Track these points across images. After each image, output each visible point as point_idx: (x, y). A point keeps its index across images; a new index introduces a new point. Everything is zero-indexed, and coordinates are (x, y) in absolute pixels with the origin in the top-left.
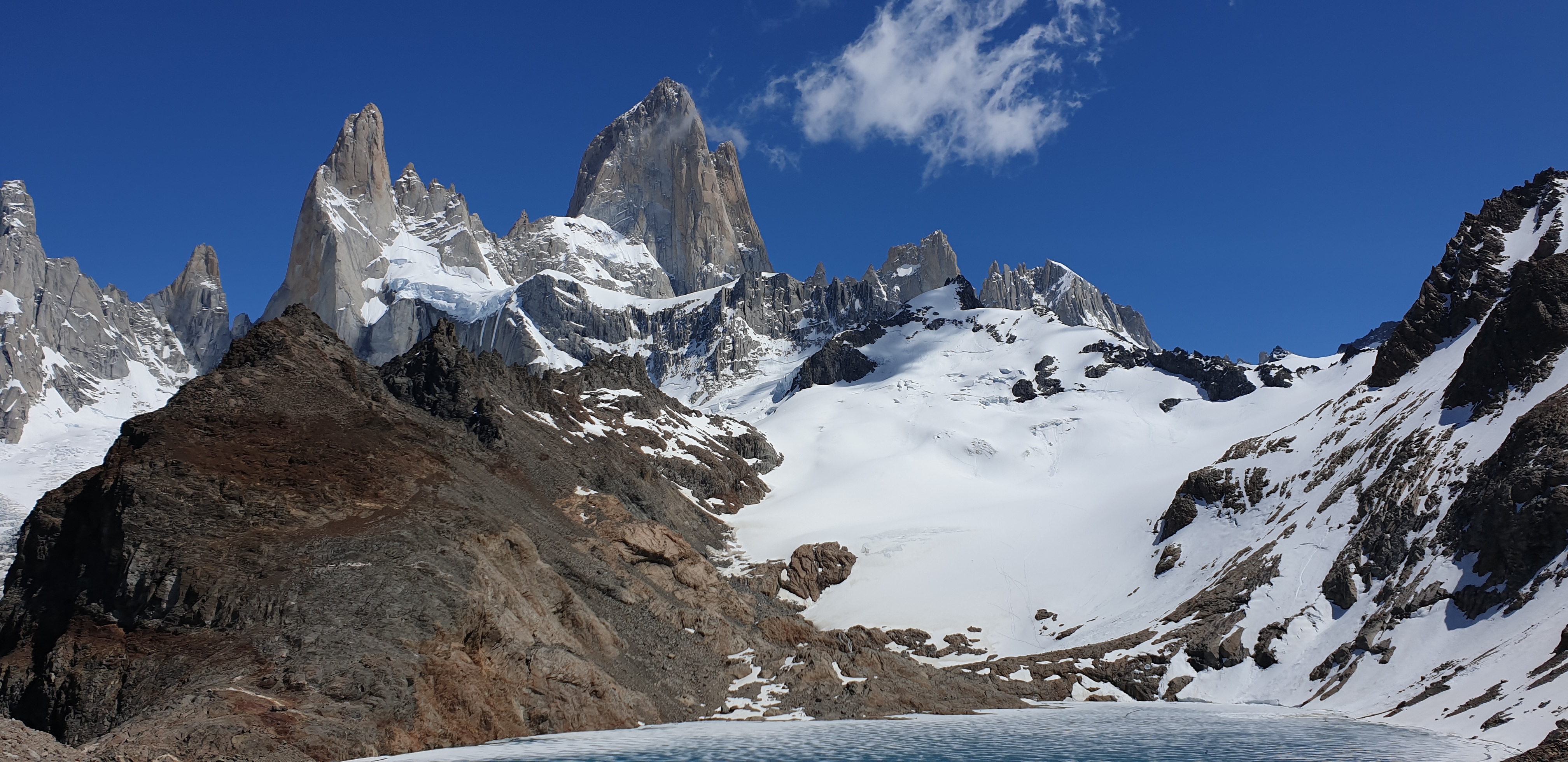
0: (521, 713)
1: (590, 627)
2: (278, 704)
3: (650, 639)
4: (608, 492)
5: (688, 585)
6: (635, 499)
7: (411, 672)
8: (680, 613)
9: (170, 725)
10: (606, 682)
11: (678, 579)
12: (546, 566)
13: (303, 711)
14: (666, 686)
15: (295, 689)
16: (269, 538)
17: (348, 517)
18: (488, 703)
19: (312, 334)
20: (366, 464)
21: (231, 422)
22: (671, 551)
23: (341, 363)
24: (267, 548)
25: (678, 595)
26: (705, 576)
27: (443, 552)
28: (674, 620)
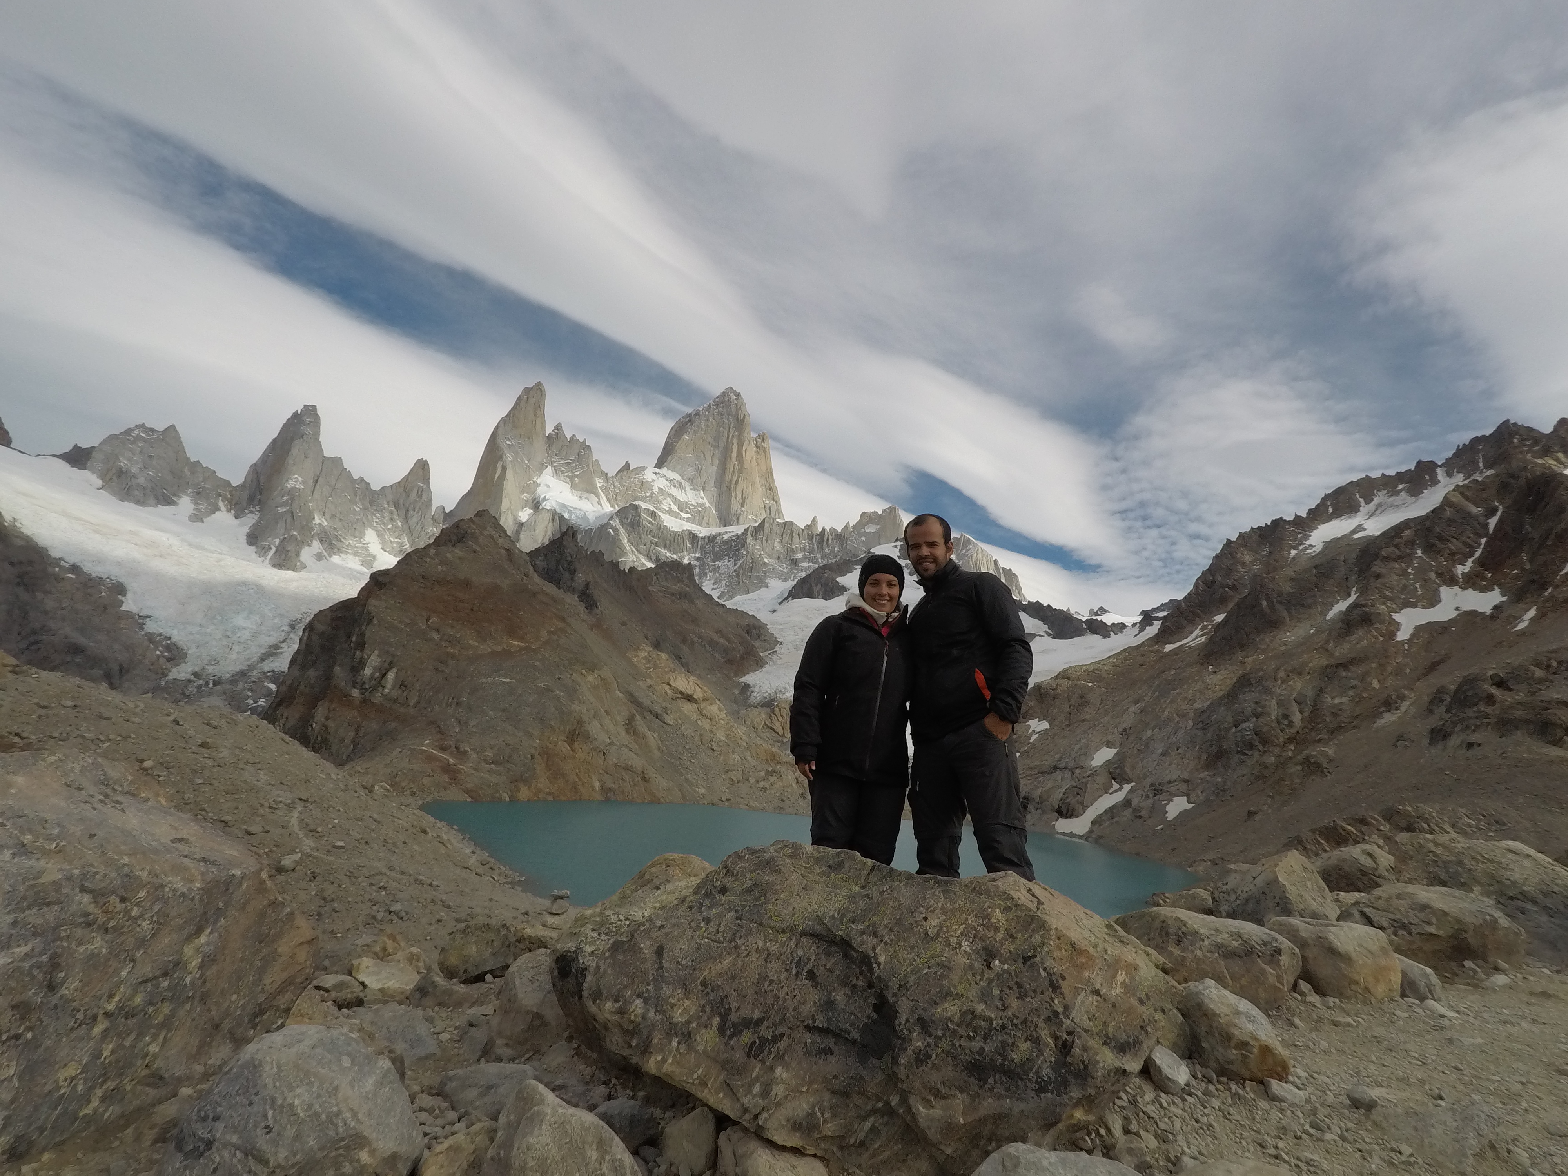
0: (597, 785)
1: (644, 737)
2: (452, 761)
3: (680, 749)
4: (661, 651)
5: (707, 717)
6: (678, 658)
7: (533, 751)
8: (701, 735)
9: (386, 765)
10: (651, 773)
11: (700, 713)
12: (621, 695)
13: (466, 768)
14: (686, 779)
15: (460, 753)
16: (453, 656)
17: (504, 649)
18: (577, 775)
19: (491, 530)
20: (519, 618)
21: (438, 581)
22: (698, 694)
23: (507, 550)
24: (452, 663)
25: (699, 723)
26: (718, 712)
27: (559, 678)
28: (697, 739)
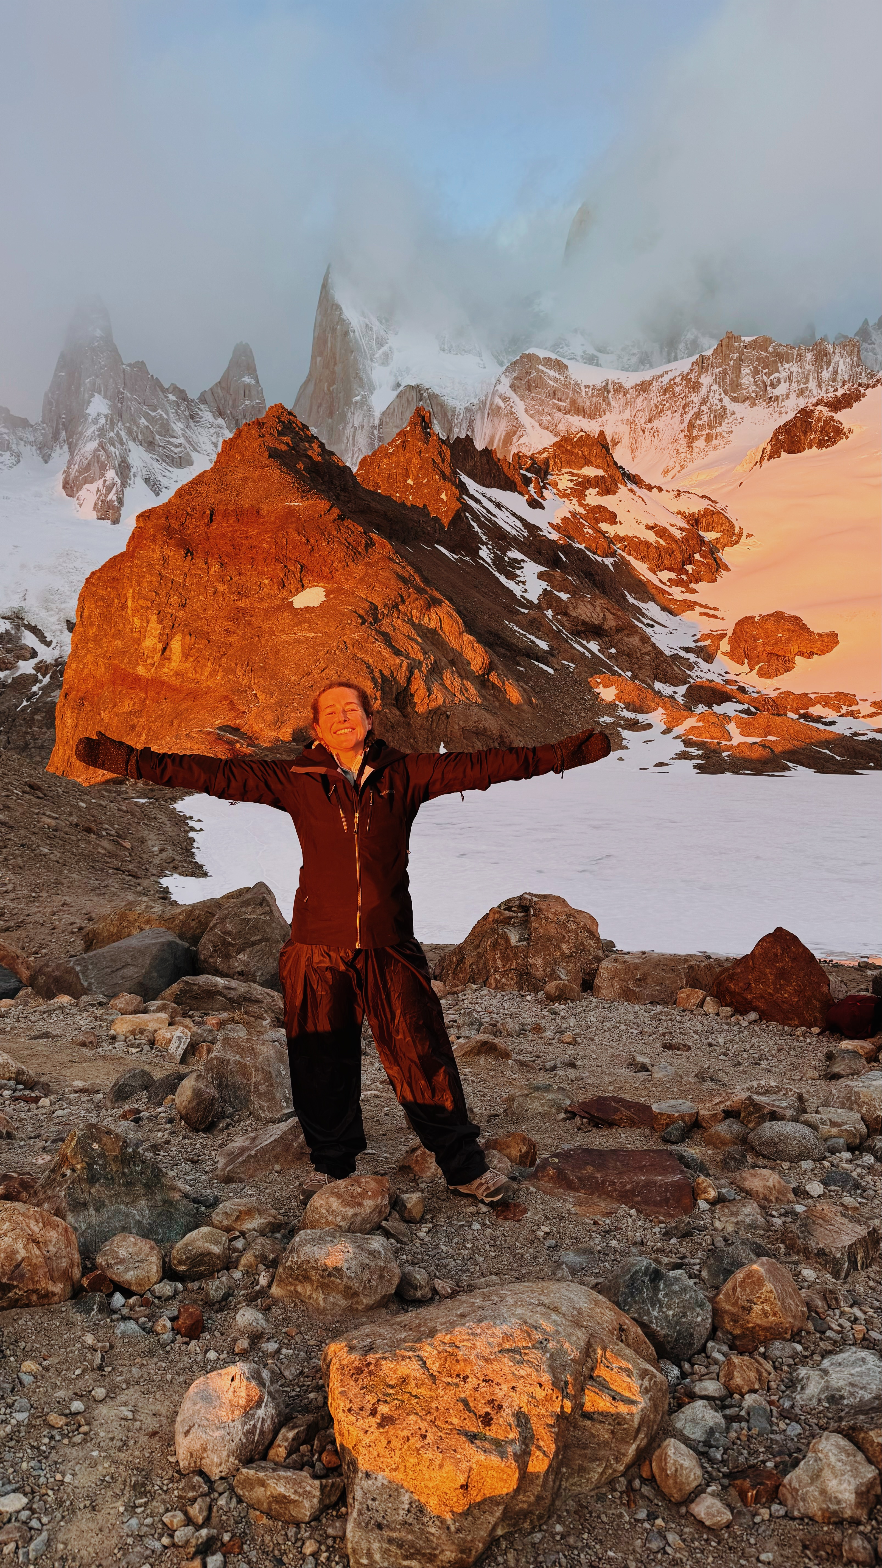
5: (623, 654)
6: (589, 575)
12: (471, 638)
16: (243, 611)
22: (609, 623)
23: (311, 458)
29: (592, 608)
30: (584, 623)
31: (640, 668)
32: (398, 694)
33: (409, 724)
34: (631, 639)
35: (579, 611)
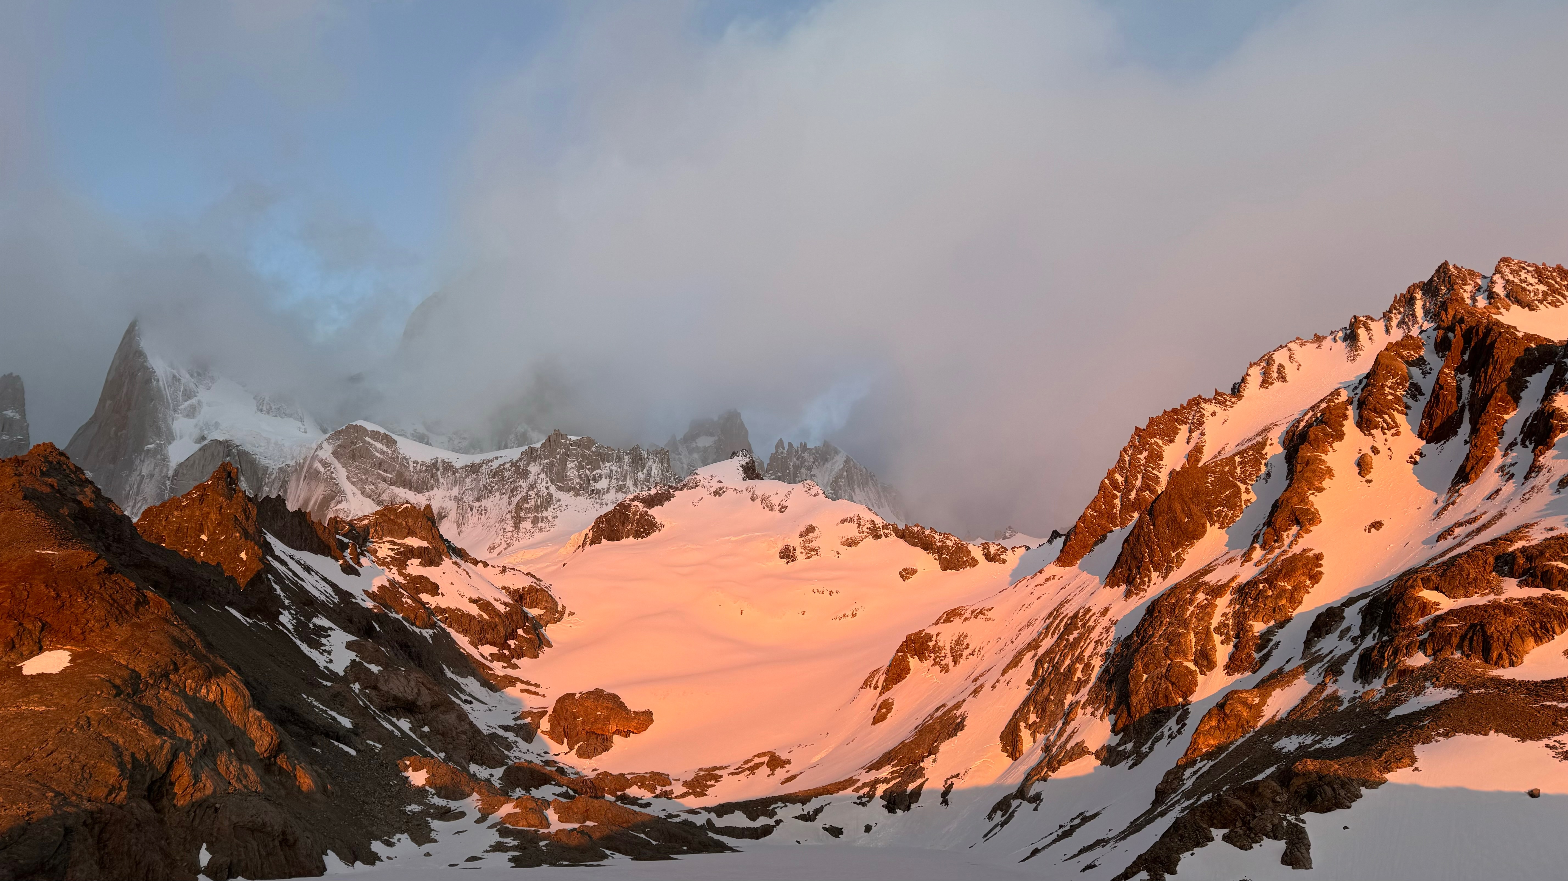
1: (297, 775)
3: (369, 787)
5: (437, 733)
6: (405, 646)
11: (428, 726)
22: (424, 699)
23: (81, 503)
26: (456, 723)
29: (405, 682)
30: (396, 698)
31: (455, 748)
32: (153, 783)
33: (162, 822)
34: (447, 717)
35: (391, 685)
